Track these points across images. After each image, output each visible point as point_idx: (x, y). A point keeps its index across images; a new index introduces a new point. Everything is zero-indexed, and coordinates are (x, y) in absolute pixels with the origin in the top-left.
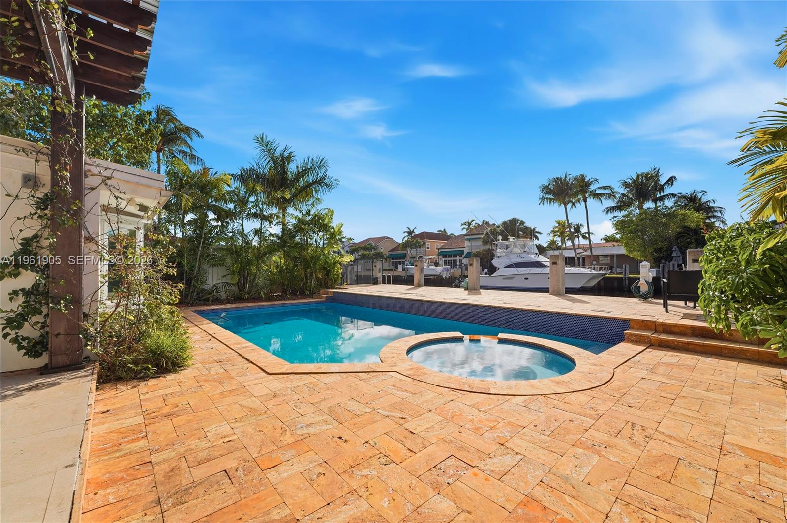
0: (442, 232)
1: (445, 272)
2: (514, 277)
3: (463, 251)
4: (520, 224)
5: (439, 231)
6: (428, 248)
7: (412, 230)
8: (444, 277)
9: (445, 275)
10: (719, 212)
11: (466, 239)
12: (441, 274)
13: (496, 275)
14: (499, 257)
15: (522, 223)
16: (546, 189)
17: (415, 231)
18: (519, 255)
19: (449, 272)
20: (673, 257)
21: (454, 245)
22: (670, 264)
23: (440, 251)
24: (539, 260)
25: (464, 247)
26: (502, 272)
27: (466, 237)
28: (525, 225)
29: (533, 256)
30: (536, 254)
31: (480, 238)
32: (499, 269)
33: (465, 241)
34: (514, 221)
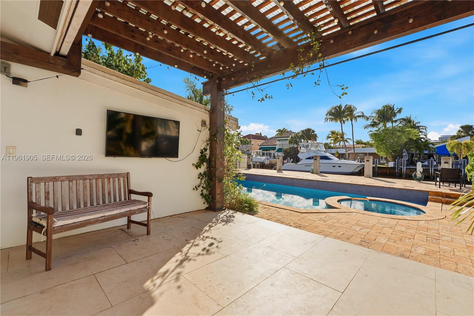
0: (259, 134)
1: (267, 160)
2: (311, 165)
3: (276, 147)
4: (312, 132)
5: (256, 134)
6: (253, 145)
7: (239, 133)
8: (266, 164)
9: (267, 162)
10: (424, 130)
11: (278, 140)
12: (264, 162)
13: (301, 164)
14: (302, 152)
15: (313, 131)
16: (330, 113)
17: (241, 133)
18: (315, 152)
19: (269, 160)
20: (403, 156)
21: (269, 144)
22: (402, 160)
23: (261, 147)
24: (327, 155)
25: (276, 145)
26: (303, 161)
27: (278, 139)
28: (315, 133)
29: (323, 153)
30: (325, 151)
31: (287, 140)
32: (302, 159)
33: (277, 141)
34: (309, 130)
